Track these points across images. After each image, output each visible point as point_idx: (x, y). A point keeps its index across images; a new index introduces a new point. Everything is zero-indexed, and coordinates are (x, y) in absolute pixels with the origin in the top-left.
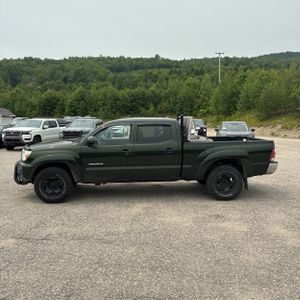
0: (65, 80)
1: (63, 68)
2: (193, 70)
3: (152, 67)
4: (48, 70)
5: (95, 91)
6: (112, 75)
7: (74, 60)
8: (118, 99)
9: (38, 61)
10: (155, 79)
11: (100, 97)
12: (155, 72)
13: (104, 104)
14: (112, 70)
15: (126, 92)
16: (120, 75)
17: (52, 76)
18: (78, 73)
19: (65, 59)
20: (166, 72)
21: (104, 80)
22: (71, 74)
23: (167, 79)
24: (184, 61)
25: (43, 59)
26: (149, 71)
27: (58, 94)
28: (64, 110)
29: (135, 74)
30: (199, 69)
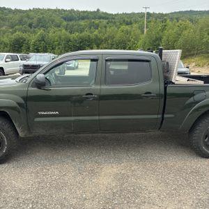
0: (30, 25)
1: (28, 17)
2: (124, 21)
3: (95, 18)
4: (17, 17)
5: (53, 34)
6: (65, 23)
7: (36, 11)
8: (70, 41)
9: (10, 10)
10: (97, 27)
11: (56, 38)
12: (97, 21)
13: (59, 44)
14: (65, 19)
15: (76, 35)
16: (71, 23)
17: (21, 22)
18: (39, 21)
19: (30, 10)
20: (105, 22)
21: (59, 26)
22: (35, 21)
23: (106, 27)
24: (118, 14)
25: (13, 9)
26: (93, 20)
27: (25, 35)
28: (29, 48)
29: (82, 23)
30: (129, 21)
